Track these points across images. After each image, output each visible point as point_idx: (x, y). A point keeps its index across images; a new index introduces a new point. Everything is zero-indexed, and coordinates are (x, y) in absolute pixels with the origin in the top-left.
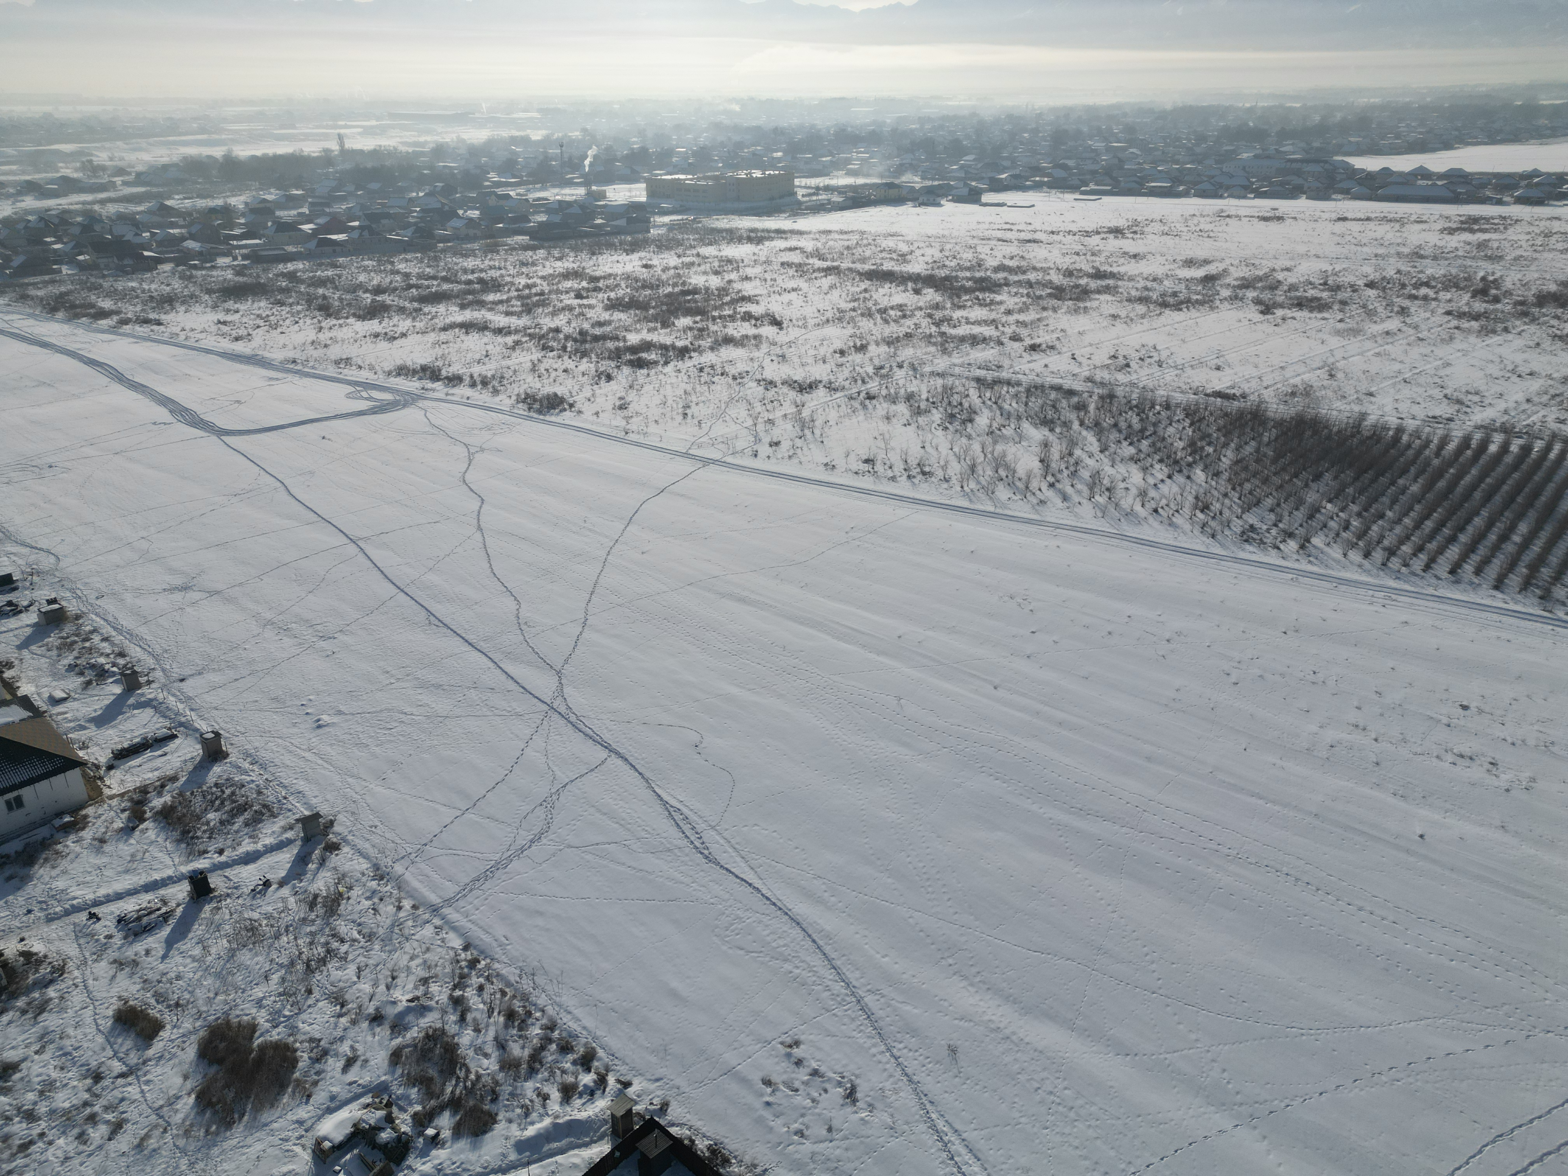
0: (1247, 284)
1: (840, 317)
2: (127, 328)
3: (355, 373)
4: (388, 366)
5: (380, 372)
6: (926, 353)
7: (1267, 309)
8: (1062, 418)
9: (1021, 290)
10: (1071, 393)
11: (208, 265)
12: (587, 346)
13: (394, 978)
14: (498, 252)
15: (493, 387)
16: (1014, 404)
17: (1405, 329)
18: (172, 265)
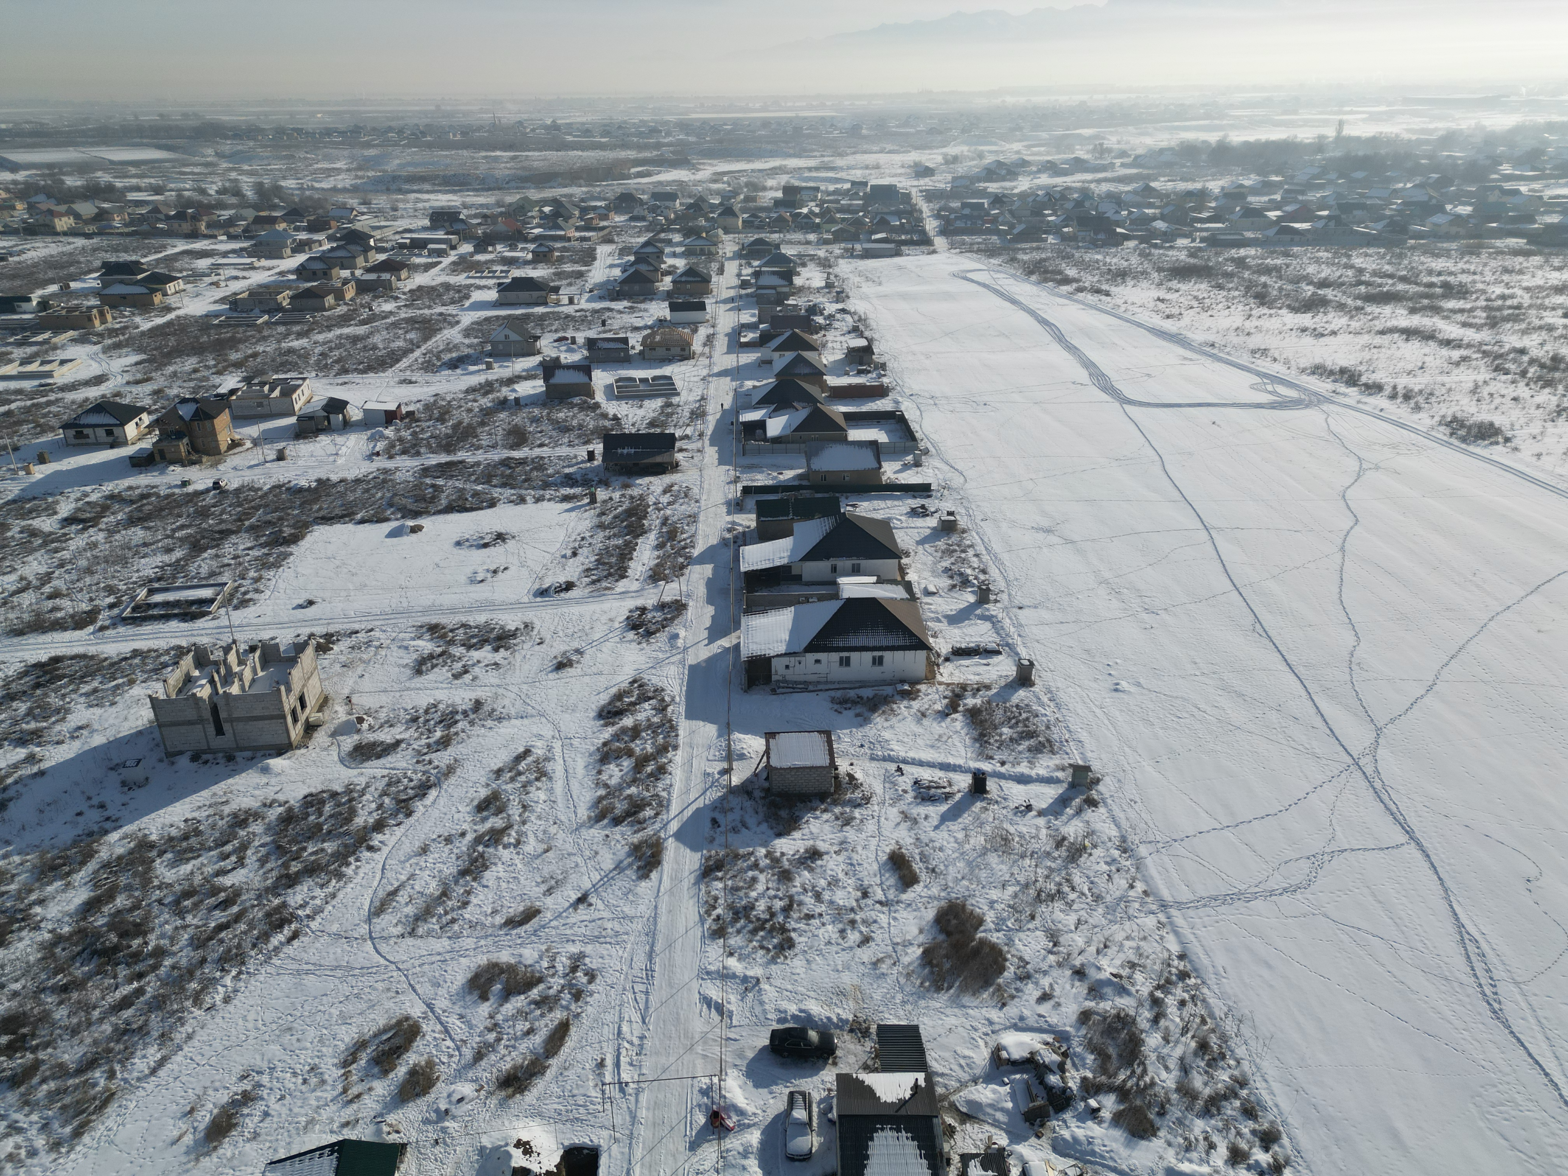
2: (1081, 296)
3: (1268, 364)
4: (1305, 363)
5: (1294, 367)
11: (1168, 245)
12: (1557, 374)
13: (1106, 947)
14: (1478, 255)
15: (1417, 403)
18: (1137, 242)
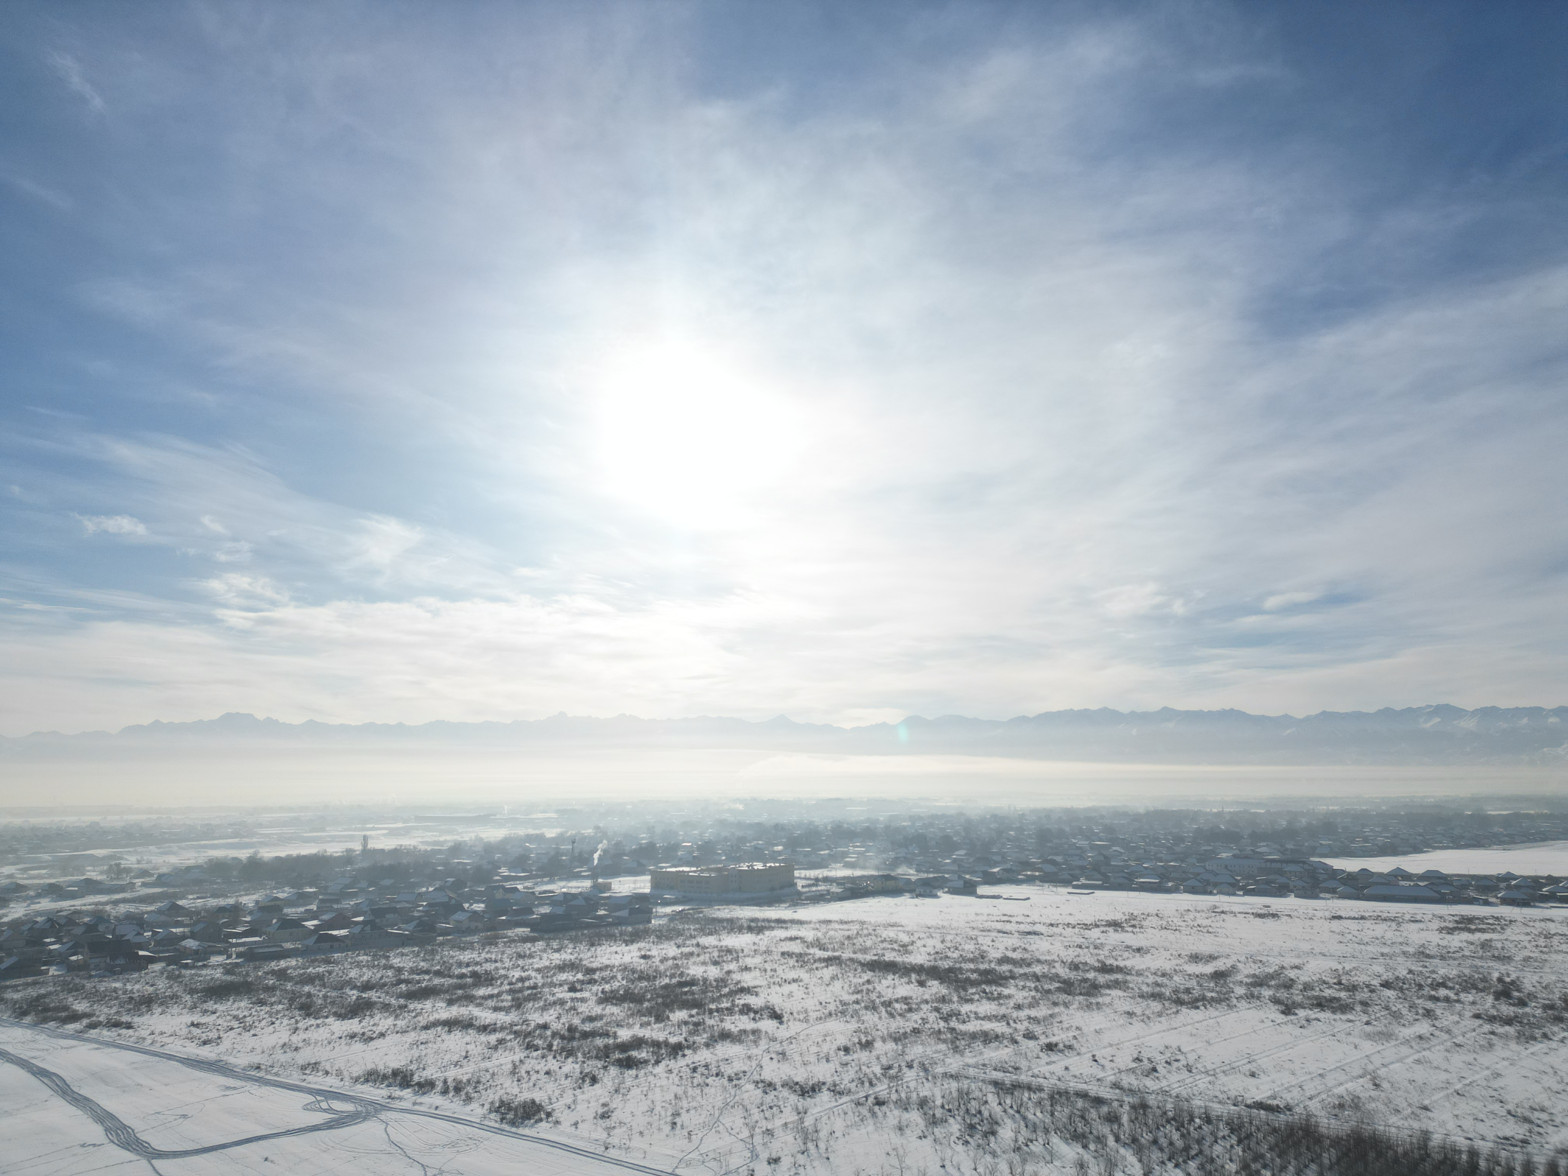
0: (1260, 982)
1: (843, 1011)
2: (93, 1033)
3: (320, 1079)
4: (357, 1071)
5: (347, 1079)
6: (936, 1052)
7: (1288, 1009)
8: (1094, 1132)
9: (1028, 984)
10: (1098, 1101)
11: (200, 964)
12: (575, 1044)
14: (496, 944)
15: (467, 1094)
16: (1039, 1114)
17: (1437, 1033)
18: (163, 964)
